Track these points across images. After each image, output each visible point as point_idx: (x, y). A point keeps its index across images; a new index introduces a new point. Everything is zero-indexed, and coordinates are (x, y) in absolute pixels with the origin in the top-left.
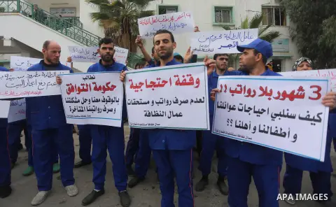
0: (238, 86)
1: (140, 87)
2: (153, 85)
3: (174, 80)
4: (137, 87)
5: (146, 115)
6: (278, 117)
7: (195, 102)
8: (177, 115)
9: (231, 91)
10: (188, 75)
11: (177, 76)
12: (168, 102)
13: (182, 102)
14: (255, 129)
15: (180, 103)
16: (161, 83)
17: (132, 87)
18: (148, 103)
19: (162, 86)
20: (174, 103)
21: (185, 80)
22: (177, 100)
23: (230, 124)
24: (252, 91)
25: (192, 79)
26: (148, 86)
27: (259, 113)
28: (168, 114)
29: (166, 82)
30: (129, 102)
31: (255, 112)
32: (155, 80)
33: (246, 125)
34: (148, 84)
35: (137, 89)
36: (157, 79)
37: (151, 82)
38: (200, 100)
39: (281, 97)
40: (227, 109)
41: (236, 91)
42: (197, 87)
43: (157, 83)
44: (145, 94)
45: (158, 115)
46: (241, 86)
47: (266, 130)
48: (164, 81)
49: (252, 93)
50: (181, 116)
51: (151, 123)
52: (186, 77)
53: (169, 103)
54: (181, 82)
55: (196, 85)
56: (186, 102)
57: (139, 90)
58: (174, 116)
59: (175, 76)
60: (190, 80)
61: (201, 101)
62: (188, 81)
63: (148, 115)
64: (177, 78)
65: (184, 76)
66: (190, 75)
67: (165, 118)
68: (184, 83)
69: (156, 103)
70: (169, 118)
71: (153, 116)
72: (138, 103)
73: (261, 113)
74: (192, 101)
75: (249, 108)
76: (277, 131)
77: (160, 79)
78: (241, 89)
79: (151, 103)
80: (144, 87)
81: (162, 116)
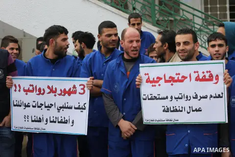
0: (30, 85)
1: (157, 82)
2: (172, 80)
3: (194, 76)
4: (154, 81)
5: (164, 111)
6: (62, 109)
7: (214, 97)
8: (196, 110)
9: (25, 90)
10: (207, 72)
11: (197, 72)
12: (187, 97)
13: (201, 98)
14: (47, 121)
15: (199, 98)
16: (180, 78)
17: (148, 81)
18: (167, 98)
19: (182, 81)
20: (194, 98)
21: (205, 76)
22: (196, 95)
23: (27, 119)
24: (42, 89)
25: (211, 76)
26: (166, 81)
27: (49, 107)
28: (187, 109)
29: (186, 78)
30: (145, 97)
31: (46, 107)
32: (174, 75)
33: (40, 118)
34: (167, 78)
35: (154, 84)
36: (177, 74)
37: (170, 77)
38: (219, 95)
39: (63, 94)
40: (23, 107)
41: (29, 91)
42: (216, 83)
43: (176, 79)
44: (163, 89)
45: (176, 111)
46: (32, 85)
47: (55, 120)
48: (183, 77)
49: (42, 92)
50: (201, 111)
51: (169, 119)
52: (205, 74)
53: (189, 98)
54: (201, 78)
55: (215, 81)
56: (205, 97)
57: (157, 84)
58: (193, 111)
59: (195, 72)
60: (209, 76)
61: (219, 97)
62: (207, 77)
63: (166, 110)
64: (196, 74)
65: (203, 73)
66: (210, 72)
67: (184, 113)
68: (204, 79)
69: (175, 98)
70: (188, 113)
71: (171, 111)
72: (155, 98)
73: (50, 107)
74: (211, 96)
75: (41, 104)
76: (62, 120)
77: (179, 74)
78: (33, 88)
79: (169, 99)
80: (162, 82)
81: (182, 111)
